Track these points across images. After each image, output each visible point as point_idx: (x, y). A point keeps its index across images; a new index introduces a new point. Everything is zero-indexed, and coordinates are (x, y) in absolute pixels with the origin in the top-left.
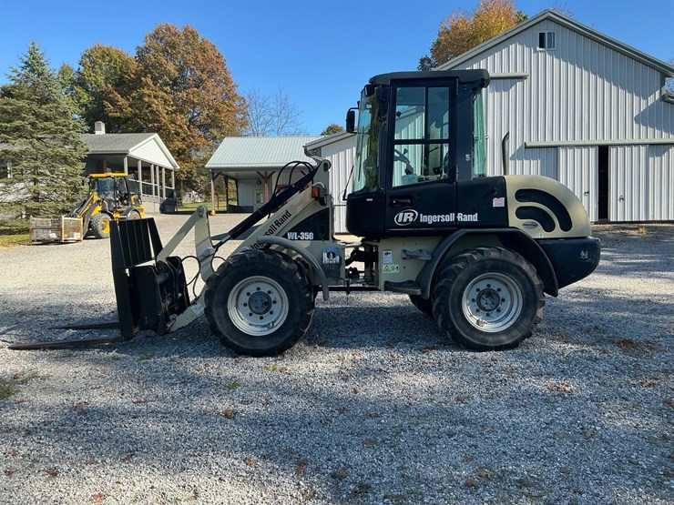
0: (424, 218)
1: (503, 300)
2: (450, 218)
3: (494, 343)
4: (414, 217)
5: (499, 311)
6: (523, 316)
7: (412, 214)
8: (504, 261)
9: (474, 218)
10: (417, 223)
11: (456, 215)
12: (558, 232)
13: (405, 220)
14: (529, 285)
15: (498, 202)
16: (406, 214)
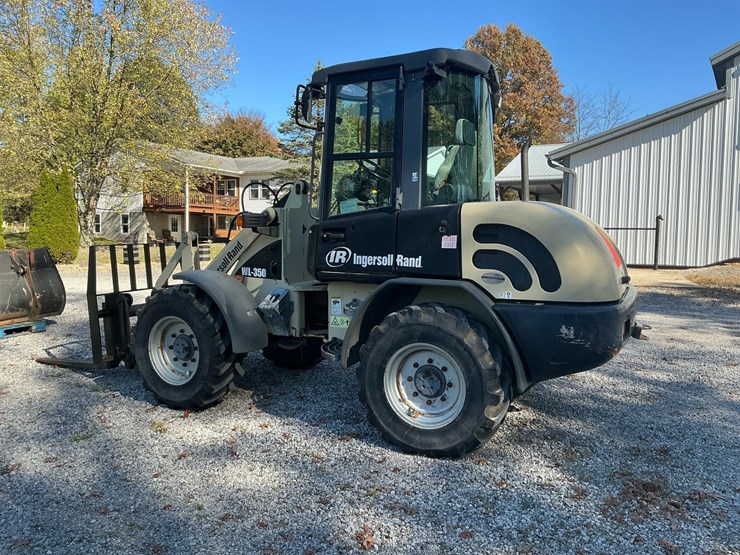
0: (359, 260)
1: (450, 385)
2: (387, 261)
3: (422, 444)
4: (347, 257)
5: (443, 399)
6: (465, 413)
7: (344, 253)
8: (438, 329)
9: (416, 262)
10: (349, 265)
11: (395, 258)
12: (536, 292)
13: (337, 261)
14: (474, 369)
15: (448, 242)
16: (339, 253)
